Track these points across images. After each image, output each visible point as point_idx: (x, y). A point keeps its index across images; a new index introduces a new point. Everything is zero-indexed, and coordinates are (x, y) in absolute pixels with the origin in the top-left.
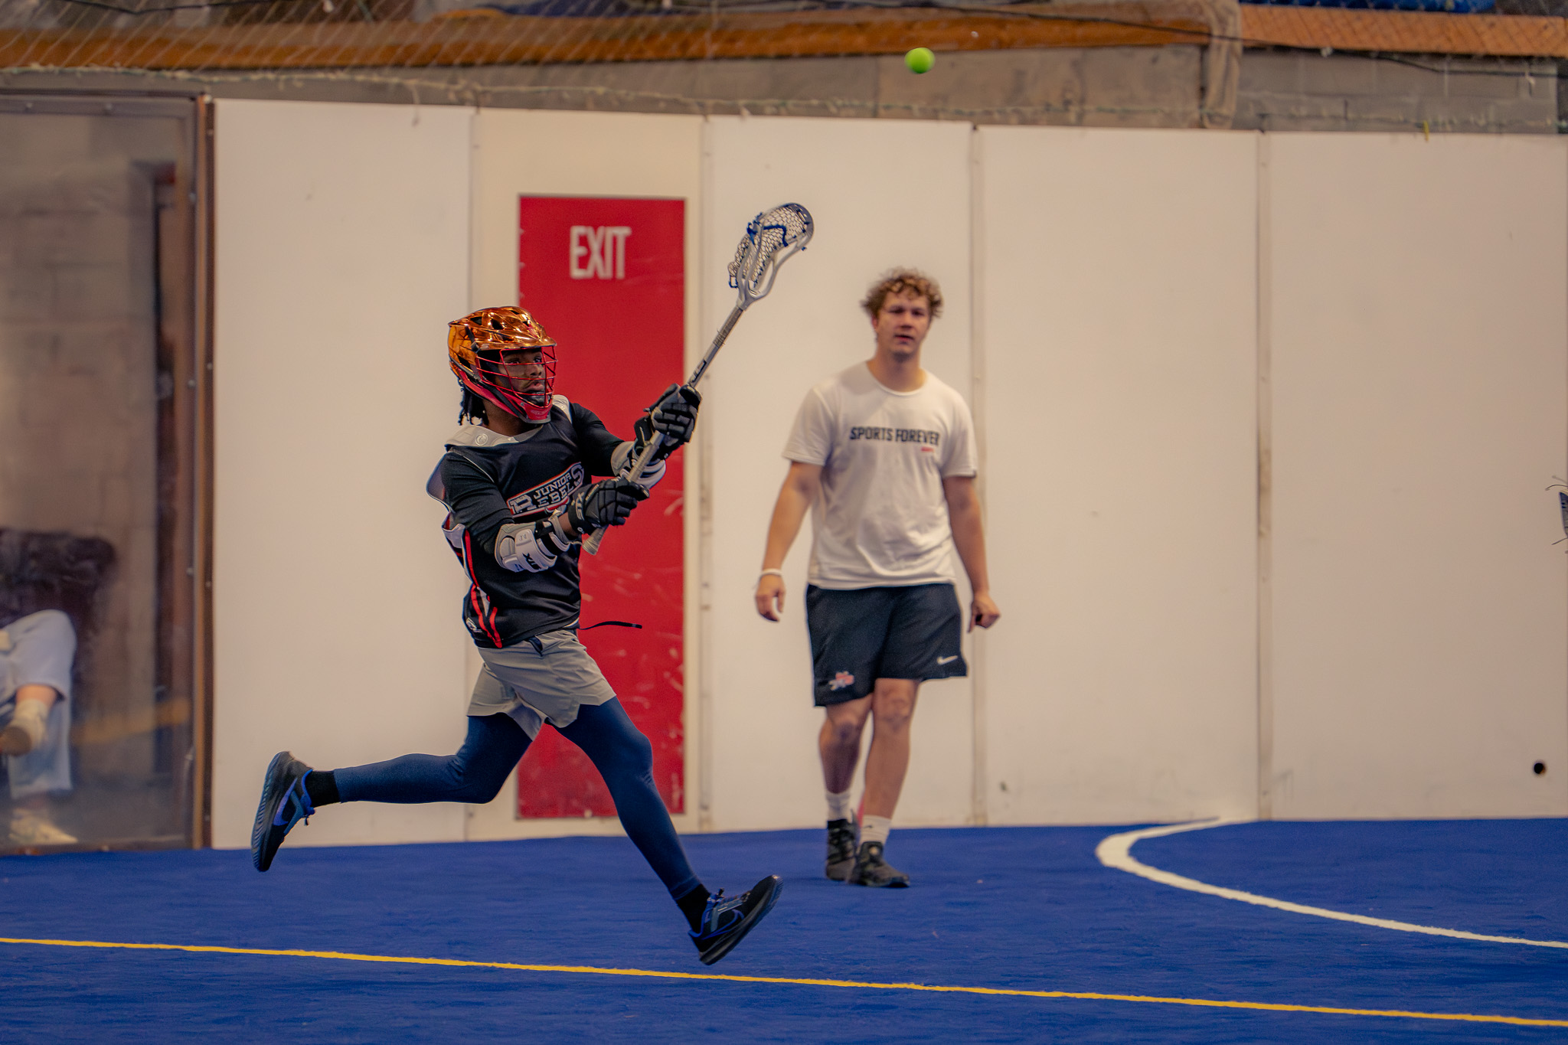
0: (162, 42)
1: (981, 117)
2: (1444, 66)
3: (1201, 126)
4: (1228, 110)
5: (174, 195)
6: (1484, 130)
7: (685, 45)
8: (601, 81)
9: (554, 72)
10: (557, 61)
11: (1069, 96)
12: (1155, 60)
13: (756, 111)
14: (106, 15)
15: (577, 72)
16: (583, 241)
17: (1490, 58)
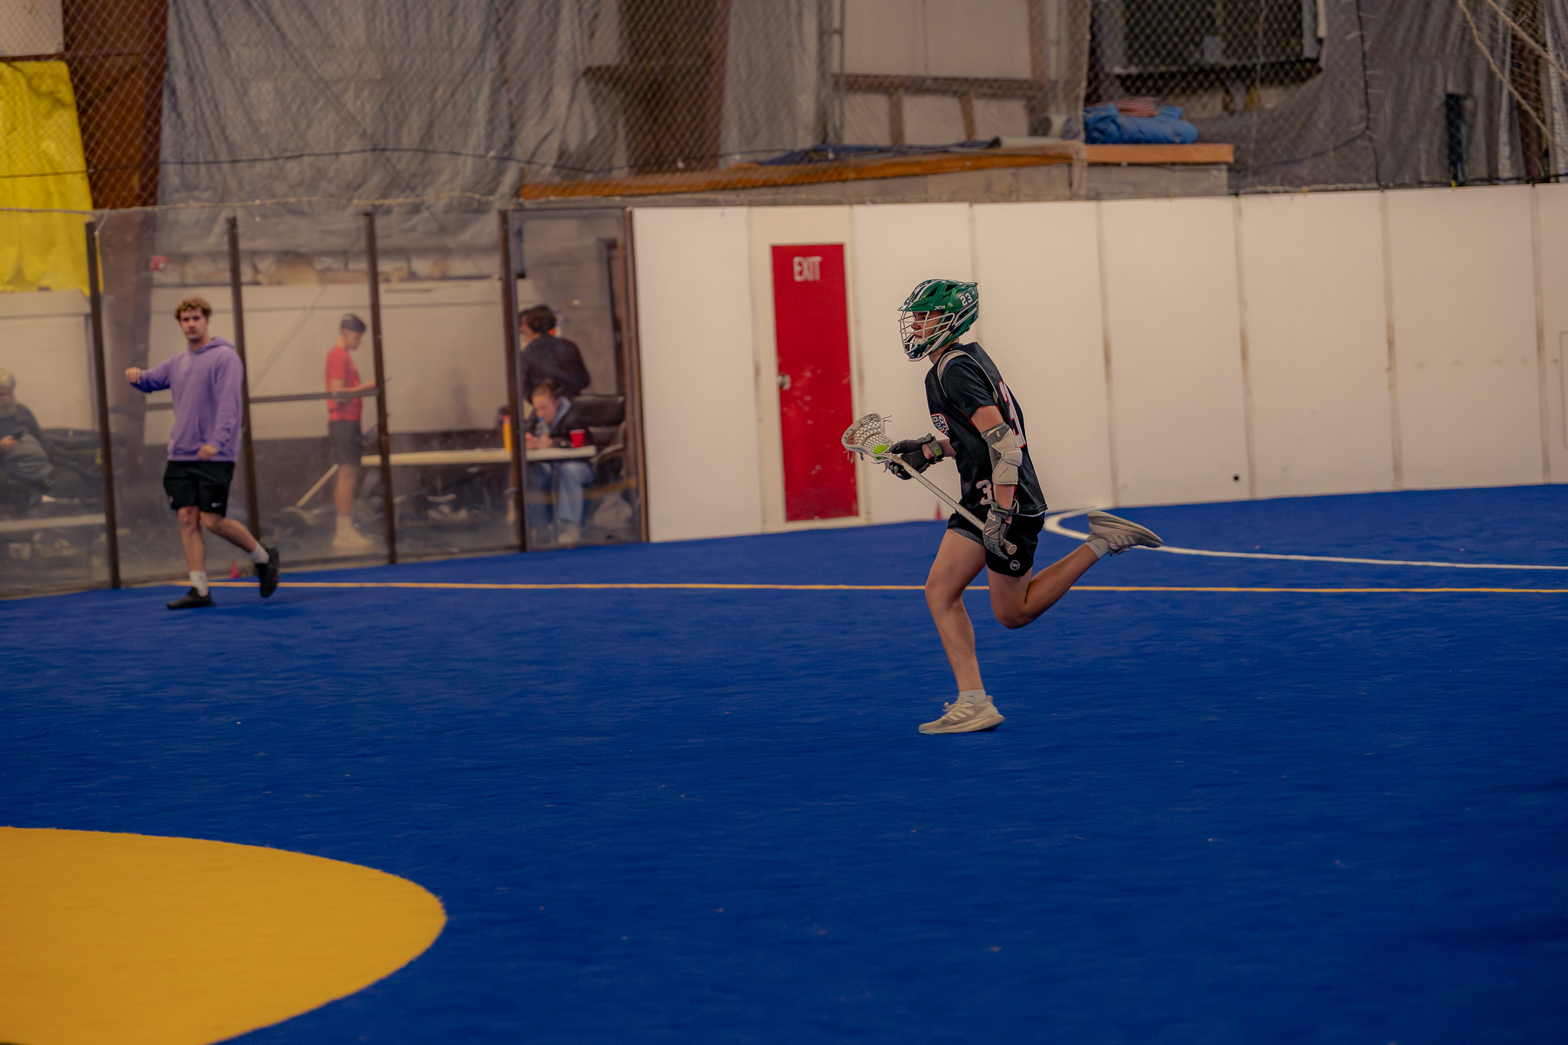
0: (607, 185)
1: (973, 200)
2: (1177, 168)
3: (1071, 200)
4: (1083, 192)
5: (616, 253)
6: (1195, 196)
7: (840, 174)
8: (803, 193)
9: (783, 190)
10: (784, 185)
11: (1012, 189)
12: (1048, 171)
13: (874, 202)
14: (582, 173)
15: (792, 190)
16: (800, 264)
17: (1196, 164)
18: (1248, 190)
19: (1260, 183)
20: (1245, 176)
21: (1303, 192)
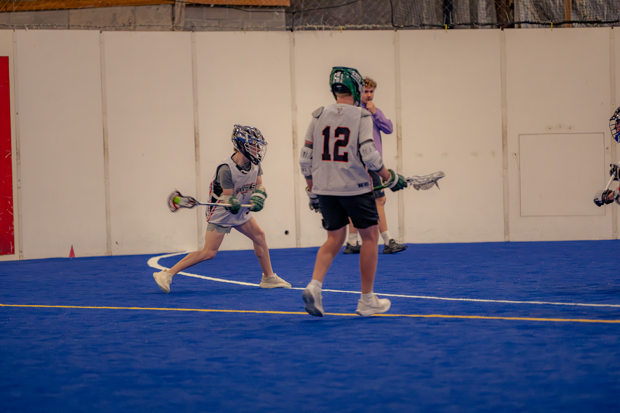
1: (102, 28)
2: (250, 9)
3: (173, 30)
4: (182, 25)
6: (262, 30)
7: (6, 7)
11: (131, 21)
12: (158, 9)
13: (30, 28)
17: (264, 7)
18: (300, 27)
19: (308, 22)
20: (298, 17)
21: (339, 29)
